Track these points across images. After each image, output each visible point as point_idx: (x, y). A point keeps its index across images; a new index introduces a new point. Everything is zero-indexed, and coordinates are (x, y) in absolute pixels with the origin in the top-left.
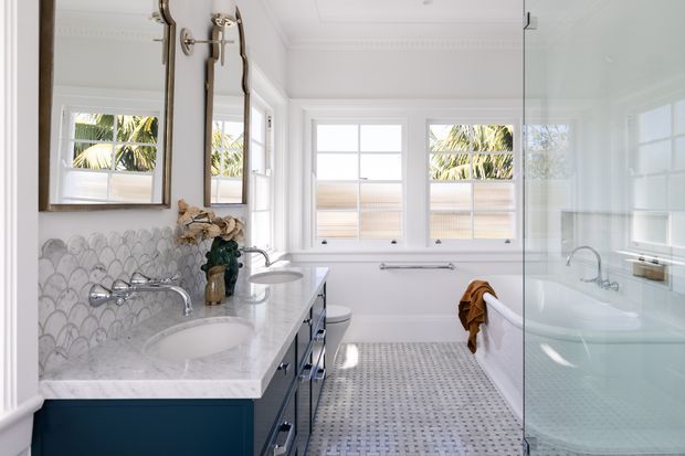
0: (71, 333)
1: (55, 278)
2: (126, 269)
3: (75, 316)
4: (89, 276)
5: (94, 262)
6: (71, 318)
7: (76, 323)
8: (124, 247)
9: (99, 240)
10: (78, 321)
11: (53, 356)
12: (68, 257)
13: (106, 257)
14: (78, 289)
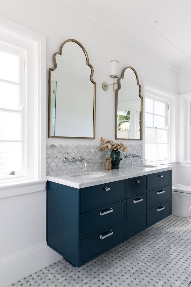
0: (57, 168)
1: (53, 154)
2: (77, 155)
3: (58, 164)
4: (63, 155)
5: (66, 152)
6: (57, 164)
7: (59, 166)
8: (76, 149)
9: (67, 146)
10: (60, 165)
11: (52, 172)
12: (56, 149)
13: (69, 151)
14: (60, 158)
